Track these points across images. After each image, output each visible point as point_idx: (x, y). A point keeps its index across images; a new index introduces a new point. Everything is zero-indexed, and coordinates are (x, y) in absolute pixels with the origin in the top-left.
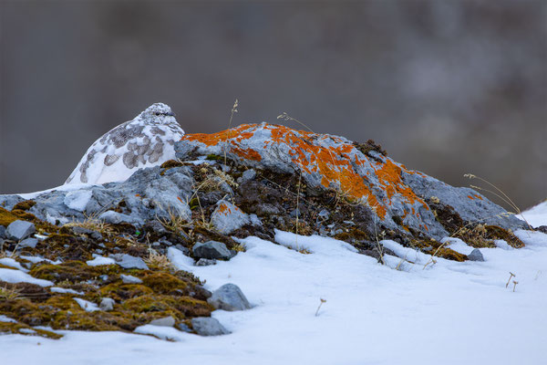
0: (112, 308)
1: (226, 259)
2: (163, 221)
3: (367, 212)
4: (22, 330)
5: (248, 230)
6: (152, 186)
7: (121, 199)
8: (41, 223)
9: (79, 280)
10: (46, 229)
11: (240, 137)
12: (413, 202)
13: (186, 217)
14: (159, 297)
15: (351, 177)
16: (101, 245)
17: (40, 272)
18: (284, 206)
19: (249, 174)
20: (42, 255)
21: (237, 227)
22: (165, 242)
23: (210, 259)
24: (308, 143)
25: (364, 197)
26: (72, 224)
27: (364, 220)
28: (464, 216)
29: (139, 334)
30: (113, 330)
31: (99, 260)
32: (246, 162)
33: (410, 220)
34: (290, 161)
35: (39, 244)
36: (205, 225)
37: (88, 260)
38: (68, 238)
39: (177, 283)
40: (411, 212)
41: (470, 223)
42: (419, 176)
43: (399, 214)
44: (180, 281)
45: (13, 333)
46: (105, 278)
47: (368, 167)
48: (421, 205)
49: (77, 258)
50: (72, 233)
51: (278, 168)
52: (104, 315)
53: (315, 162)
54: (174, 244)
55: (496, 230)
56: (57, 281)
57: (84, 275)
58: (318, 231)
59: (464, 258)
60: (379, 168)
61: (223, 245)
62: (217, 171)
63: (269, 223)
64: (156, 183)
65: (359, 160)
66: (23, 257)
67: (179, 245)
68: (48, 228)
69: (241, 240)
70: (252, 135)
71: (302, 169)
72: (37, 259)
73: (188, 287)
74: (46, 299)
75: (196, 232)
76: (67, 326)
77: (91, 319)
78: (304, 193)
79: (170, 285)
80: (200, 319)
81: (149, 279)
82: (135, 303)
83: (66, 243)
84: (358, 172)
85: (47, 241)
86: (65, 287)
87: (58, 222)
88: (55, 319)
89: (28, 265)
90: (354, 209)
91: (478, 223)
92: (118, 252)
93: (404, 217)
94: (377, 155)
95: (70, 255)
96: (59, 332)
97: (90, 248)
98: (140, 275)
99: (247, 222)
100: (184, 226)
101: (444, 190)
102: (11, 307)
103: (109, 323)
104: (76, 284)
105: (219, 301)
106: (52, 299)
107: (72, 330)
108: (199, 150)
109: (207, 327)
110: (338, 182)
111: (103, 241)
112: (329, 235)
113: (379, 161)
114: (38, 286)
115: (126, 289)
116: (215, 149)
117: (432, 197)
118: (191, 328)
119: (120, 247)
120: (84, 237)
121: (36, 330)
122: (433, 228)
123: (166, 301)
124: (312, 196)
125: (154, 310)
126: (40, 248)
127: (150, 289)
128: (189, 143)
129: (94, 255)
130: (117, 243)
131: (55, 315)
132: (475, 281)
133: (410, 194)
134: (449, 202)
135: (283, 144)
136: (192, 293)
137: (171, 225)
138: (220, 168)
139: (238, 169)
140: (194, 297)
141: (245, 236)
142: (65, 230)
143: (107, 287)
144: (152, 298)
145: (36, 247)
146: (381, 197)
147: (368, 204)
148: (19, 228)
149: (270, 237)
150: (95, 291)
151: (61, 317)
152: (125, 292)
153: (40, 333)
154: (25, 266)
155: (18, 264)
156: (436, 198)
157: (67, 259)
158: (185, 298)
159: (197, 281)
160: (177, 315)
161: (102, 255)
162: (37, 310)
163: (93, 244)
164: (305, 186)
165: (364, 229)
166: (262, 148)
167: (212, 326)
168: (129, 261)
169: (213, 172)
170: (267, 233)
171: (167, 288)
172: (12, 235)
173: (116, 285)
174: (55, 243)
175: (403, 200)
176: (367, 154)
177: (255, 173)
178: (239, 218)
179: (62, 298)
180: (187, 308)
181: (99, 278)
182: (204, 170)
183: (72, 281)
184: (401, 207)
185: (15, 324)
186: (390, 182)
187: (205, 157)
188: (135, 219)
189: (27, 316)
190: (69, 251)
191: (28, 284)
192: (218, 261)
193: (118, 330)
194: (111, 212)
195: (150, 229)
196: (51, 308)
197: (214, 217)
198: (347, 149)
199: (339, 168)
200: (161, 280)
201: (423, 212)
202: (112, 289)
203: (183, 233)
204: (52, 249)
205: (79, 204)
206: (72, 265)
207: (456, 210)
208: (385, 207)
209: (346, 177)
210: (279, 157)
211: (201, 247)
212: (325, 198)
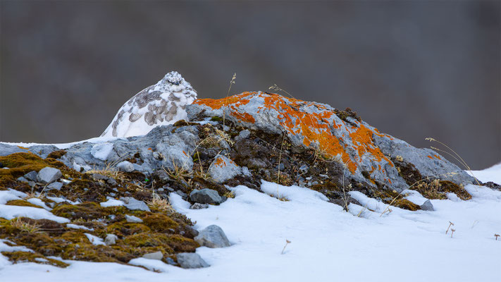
0: (114, 243)
1: (217, 204)
2: (168, 171)
3: (340, 168)
4: (37, 259)
5: (239, 180)
6: (163, 141)
7: (136, 151)
8: (67, 170)
9: (92, 218)
10: (71, 175)
11: (238, 103)
12: (379, 160)
13: (187, 168)
14: (154, 235)
15: (329, 138)
16: (115, 189)
17: (60, 211)
18: (271, 161)
19: (244, 134)
20: (65, 196)
21: (230, 177)
22: (168, 188)
23: (204, 203)
24: (295, 109)
25: (338, 155)
26: (93, 172)
27: (336, 175)
28: (423, 172)
29: (132, 265)
30: (111, 262)
31: (112, 202)
32: (243, 123)
33: (377, 175)
34: (278, 124)
35: (63, 187)
36: (203, 175)
37: (102, 201)
38: (89, 183)
39: (170, 223)
40: (378, 169)
41: (428, 178)
42: (387, 138)
43: (368, 170)
44: (173, 222)
45: (30, 261)
46: (113, 217)
47: (343, 130)
48: (387, 162)
49: (93, 200)
50: (92, 179)
51: (268, 130)
52: (106, 249)
53: (299, 126)
54: (175, 190)
55: (449, 185)
56: (73, 219)
57: (96, 215)
58: (298, 182)
59: (417, 208)
60: (354, 131)
61: (216, 192)
62: (217, 130)
63: (257, 175)
64: (166, 139)
65: (337, 124)
66: (49, 198)
67: (179, 191)
68: (73, 174)
69: (232, 189)
70: (249, 101)
71: (288, 131)
72: (60, 199)
73: (180, 227)
74: (62, 234)
75: (194, 180)
76: (74, 257)
77: (94, 251)
78: (289, 150)
79: (165, 225)
80: (185, 254)
81: (148, 219)
82: (134, 239)
83: (86, 187)
84: (336, 134)
85: (70, 184)
86: (79, 224)
87: (82, 169)
88: (65, 251)
89: (52, 204)
90: (329, 165)
91: (435, 178)
92: (128, 196)
93: (372, 172)
94: (353, 121)
95: (88, 197)
96: (67, 261)
97: (106, 191)
98: (141, 216)
99: (239, 173)
100: (185, 175)
101: (407, 150)
102: (31, 239)
103: (109, 255)
104: (89, 221)
105: (204, 239)
106: (67, 234)
107: (78, 260)
108: (206, 113)
109: (189, 261)
110: (317, 142)
111: (117, 186)
112: (306, 186)
113: (354, 125)
114: (56, 223)
115: (128, 227)
116: (218, 112)
117: (397, 157)
118: (176, 262)
119: (130, 192)
120: (101, 182)
121: (48, 259)
122: (396, 182)
123: (160, 239)
124: (296, 153)
125: (148, 245)
126: (64, 191)
127: (148, 228)
128: (198, 106)
129: (108, 197)
130: (128, 188)
131: (66, 247)
132: (422, 228)
133: (379, 153)
134: (411, 161)
135: (273, 110)
136: (183, 232)
137: (174, 174)
138: (221, 128)
139: (236, 129)
140: (184, 235)
141: (235, 185)
142: (86, 176)
143: (113, 225)
144: (149, 235)
145: (61, 190)
146: (353, 156)
147: (341, 161)
148: (48, 173)
149: (256, 186)
150: (102, 228)
151: (70, 249)
152: (127, 230)
153: (51, 262)
154: (49, 206)
155: (43, 204)
156: (400, 157)
157: (85, 200)
158: (176, 236)
159: (189, 222)
160: (167, 250)
161: (115, 197)
162: (53, 243)
163: (108, 189)
164: (290, 145)
165: (336, 181)
166: (256, 113)
167: (194, 261)
168: (134, 204)
169: (214, 131)
170: (255, 183)
171: (162, 227)
172: (42, 179)
173: (120, 223)
174: (76, 187)
175: (372, 159)
176: (344, 120)
177: (249, 133)
178: (232, 170)
179: (75, 233)
180: (176, 244)
181: (107, 217)
182: (207, 129)
183: (85, 219)
184: (370, 164)
185: (32, 254)
186: (362, 143)
187: (210, 118)
188: (146, 168)
189: (42, 248)
190: (87, 194)
191: (48, 220)
192: (210, 206)
193: (115, 262)
194: (126, 162)
195: (157, 177)
196: (64, 241)
197: (211, 168)
198: (328, 115)
199: (319, 131)
200: (157, 221)
201: (388, 168)
202: (117, 227)
203: (183, 181)
204: (74, 192)
205: (102, 155)
206: (88, 205)
207: (416, 167)
208: (356, 163)
209: (325, 138)
210: (269, 120)
211: (196, 194)
212: (306, 155)
